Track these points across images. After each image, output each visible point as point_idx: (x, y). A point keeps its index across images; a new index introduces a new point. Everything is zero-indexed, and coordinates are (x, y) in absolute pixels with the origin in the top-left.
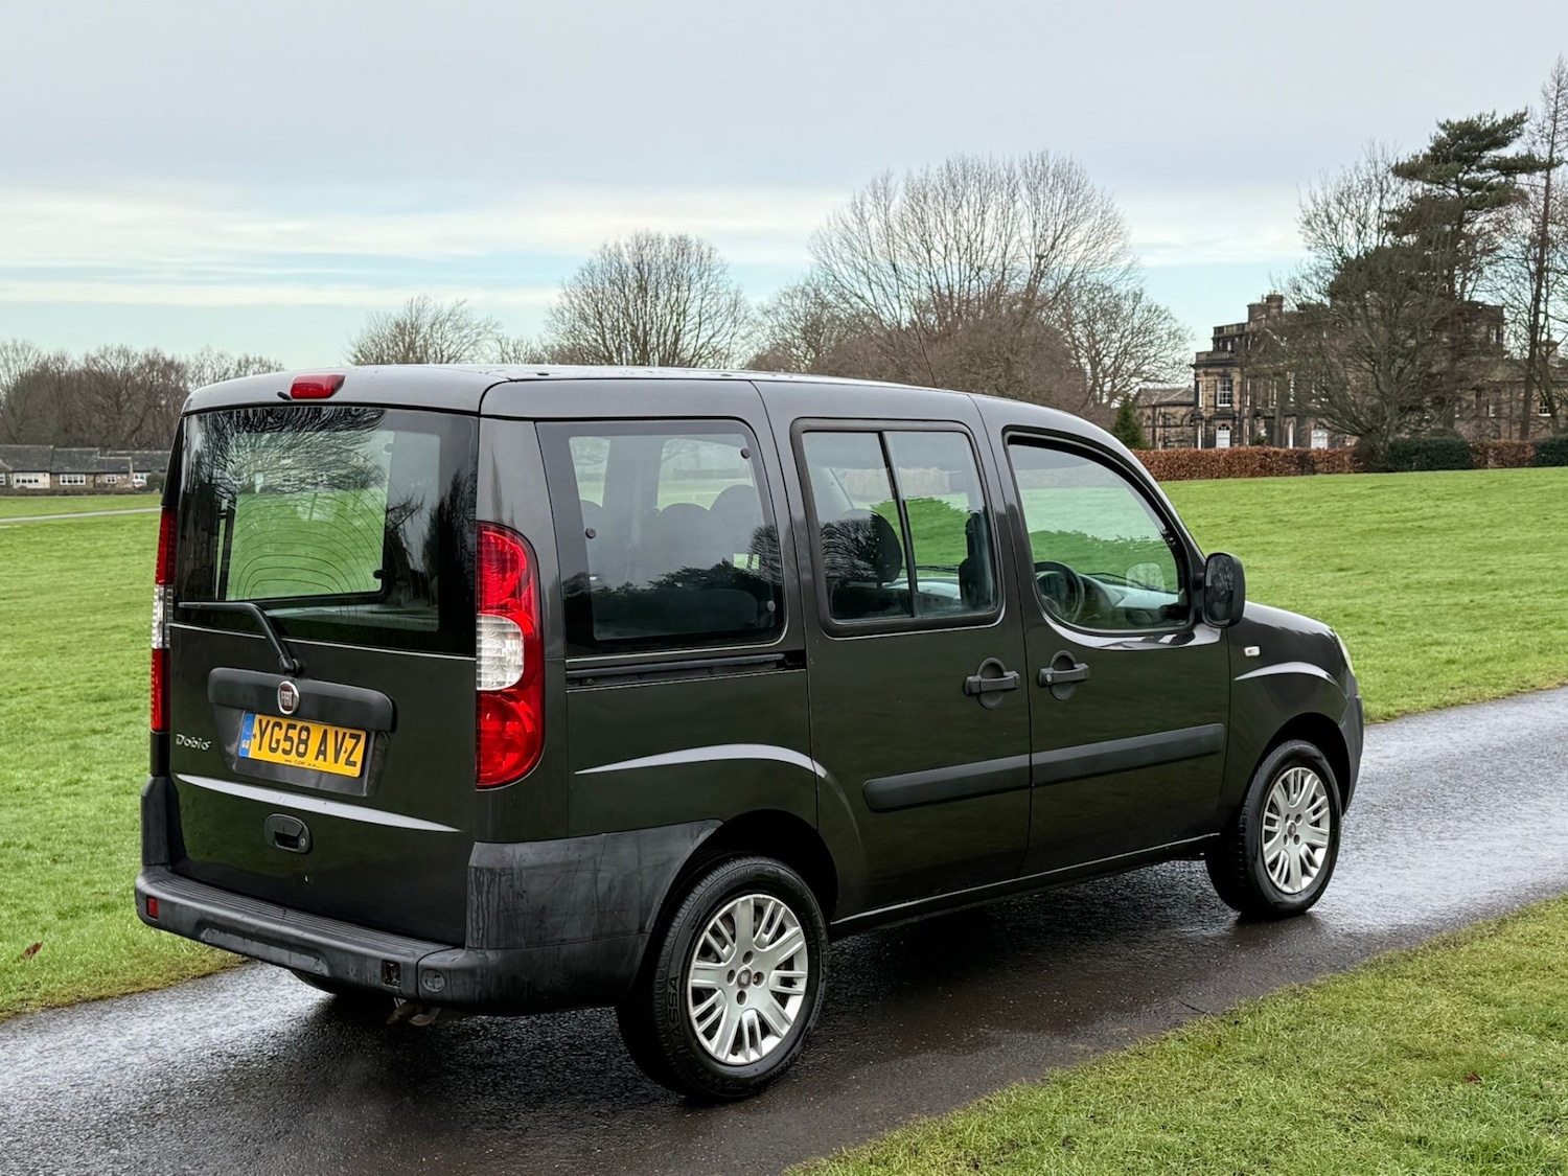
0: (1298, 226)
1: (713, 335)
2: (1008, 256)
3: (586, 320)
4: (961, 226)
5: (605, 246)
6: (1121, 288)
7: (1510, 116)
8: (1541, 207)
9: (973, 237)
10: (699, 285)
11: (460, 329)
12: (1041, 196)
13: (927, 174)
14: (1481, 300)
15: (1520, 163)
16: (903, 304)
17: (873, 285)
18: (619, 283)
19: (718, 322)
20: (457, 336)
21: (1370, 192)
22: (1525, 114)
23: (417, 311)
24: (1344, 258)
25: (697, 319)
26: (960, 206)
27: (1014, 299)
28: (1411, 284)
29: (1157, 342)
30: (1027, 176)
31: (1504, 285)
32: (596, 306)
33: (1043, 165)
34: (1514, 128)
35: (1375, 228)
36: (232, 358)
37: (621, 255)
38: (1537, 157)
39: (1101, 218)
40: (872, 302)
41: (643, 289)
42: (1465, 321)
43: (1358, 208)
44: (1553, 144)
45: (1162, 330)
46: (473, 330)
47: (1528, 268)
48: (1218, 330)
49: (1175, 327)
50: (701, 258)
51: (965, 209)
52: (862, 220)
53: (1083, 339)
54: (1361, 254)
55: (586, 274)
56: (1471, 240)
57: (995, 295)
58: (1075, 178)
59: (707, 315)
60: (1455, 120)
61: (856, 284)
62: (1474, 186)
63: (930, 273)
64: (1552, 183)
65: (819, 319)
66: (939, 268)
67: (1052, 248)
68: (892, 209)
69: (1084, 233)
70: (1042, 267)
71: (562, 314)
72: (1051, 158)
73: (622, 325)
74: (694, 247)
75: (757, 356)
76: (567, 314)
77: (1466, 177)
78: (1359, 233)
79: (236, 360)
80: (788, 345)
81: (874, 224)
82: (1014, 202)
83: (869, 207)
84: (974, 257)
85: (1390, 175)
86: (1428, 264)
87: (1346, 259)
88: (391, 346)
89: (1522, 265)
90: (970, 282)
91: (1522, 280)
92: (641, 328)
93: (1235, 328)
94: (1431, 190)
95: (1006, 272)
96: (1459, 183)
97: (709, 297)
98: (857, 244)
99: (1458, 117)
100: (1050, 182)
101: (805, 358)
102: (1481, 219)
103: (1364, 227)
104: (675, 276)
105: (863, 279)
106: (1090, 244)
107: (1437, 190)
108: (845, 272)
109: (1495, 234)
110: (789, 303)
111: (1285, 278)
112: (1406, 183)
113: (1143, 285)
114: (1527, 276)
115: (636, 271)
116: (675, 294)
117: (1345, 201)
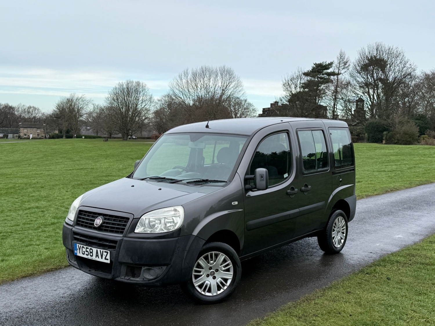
0: (281, 86)
1: (145, 105)
2: (216, 89)
3: (114, 101)
4: (205, 82)
5: (119, 83)
6: (242, 98)
7: (330, 62)
8: (336, 84)
9: (207, 85)
10: (142, 93)
11: (83, 101)
12: (223, 76)
13: (197, 69)
14: (322, 104)
15: (332, 73)
16: (190, 99)
17: (184, 95)
18: (123, 92)
19: (147, 102)
20: (82, 103)
21: (298, 79)
22: (333, 62)
23: (73, 96)
24: (292, 93)
25: (141, 101)
26: (205, 77)
27: (216, 100)
28: (307, 100)
29: (250, 111)
30: (220, 71)
31: (327, 101)
32: (117, 97)
33: (224, 69)
34: (331, 65)
35: (299, 87)
36: (26, 106)
37: (123, 85)
38: (335, 72)
39: (237, 82)
40: (183, 99)
41: (128, 94)
42: (319, 109)
43: (295, 82)
44: (339, 70)
45: (251, 108)
46: (86, 101)
47: (333, 98)
48: (264, 109)
49: (254, 108)
50: (143, 87)
51: (206, 78)
52: (181, 79)
53: (233, 110)
54: (296, 93)
55: (115, 89)
56: (320, 91)
57: (212, 98)
58: (231, 72)
59: (144, 100)
60: (317, 63)
61: (179, 95)
62: (321, 78)
63: (197, 93)
64: (339, 78)
65: (171, 103)
66: (199, 92)
67: (226, 88)
68: (188, 77)
69: (233, 85)
70: (223, 92)
71: (108, 98)
72: (226, 67)
73: (123, 102)
74: (141, 84)
75: (156, 111)
76: (110, 99)
77: (319, 76)
78: (295, 88)
79: (27, 106)
80: (164, 108)
81: (184, 81)
82: (217, 77)
83: (183, 76)
84: (207, 89)
85: (303, 75)
86: (310, 96)
87: (292, 94)
88: (66, 104)
89: (331, 97)
90: (206, 95)
91: (331, 100)
92: (128, 103)
93: (267, 109)
94: (311, 79)
95: (215, 93)
96: (318, 78)
97: (144, 96)
98: (180, 85)
99: (318, 62)
100: (226, 73)
101: (168, 112)
102: (323, 86)
103: (296, 86)
104: (137, 91)
105: (181, 93)
106: (235, 88)
107: (313, 79)
108: (177, 92)
109: (326, 90)
110: (164, 98)
111: (278, 97)
112: (306, 77)
113: (247, 98)
114: (333, 99)
115: (127, 89)
116: (136, 95)
117: (292, 80)
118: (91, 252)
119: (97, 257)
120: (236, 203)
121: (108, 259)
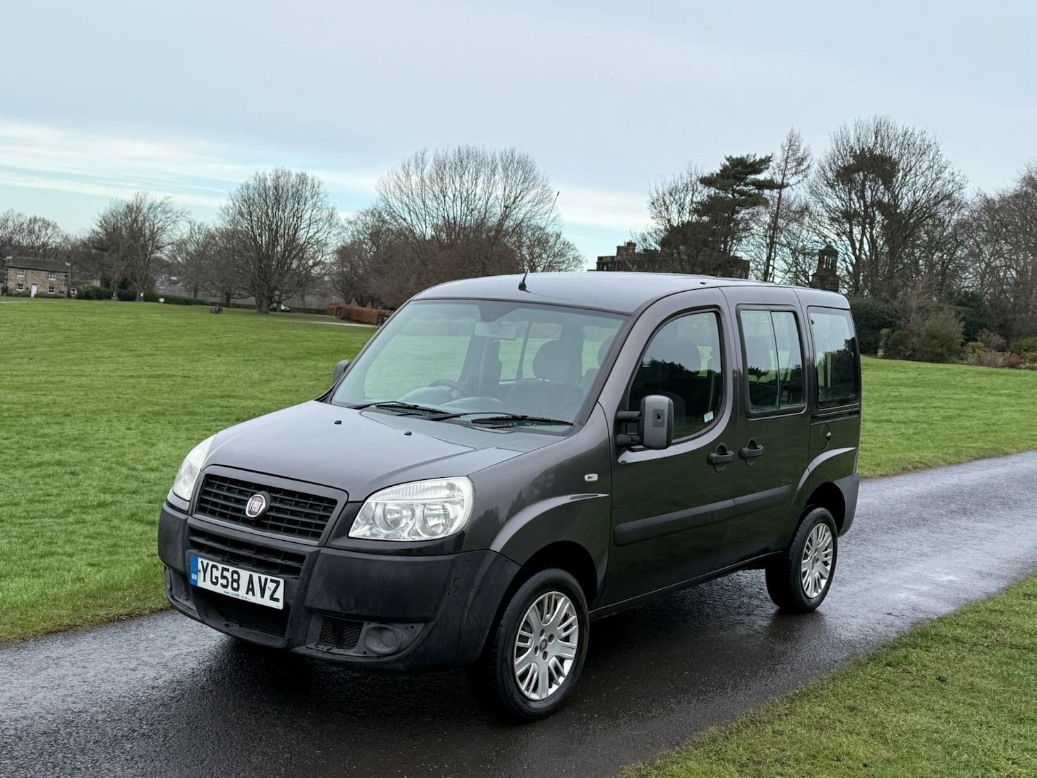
0: (648, 205)
1: (317, 232)
2: (489, 205)
3: (242, 216)
4: (464, 185)
5: (257, 174)
6: (549, 230)
7: (763, 157)
8: (775, 209)
9: (470, 192)
10: (311, 203)
11: (166, 213)
12: (510, 173)
13: (446, 154)
14: (740, 256)
15: (766, 184)
16: (427, 225)
17: (412, 213)
18: (264, 196)
19: (321, 225)
20: (164, 217)
21: (687, 191)
22: (771, 157)
23: (141, 199)
24: (671, 225)
25: (308, 222)
26: (464, 173)
27: (490, 230)
28: (705, 244)
29: (567, 262)
30: (503, 161)
31: (753, 249)
32: (249, 207)
33: (512, 156)
34: (765, 164)
35: (688, 211)
36: (26, 217)
37: (266, 179)
38: (775, 181)
39: (542, 189)
40: (410, 222)
41: (277, 201)
42: (731, 267)
43: (680, 198)
44: (784, 175)
45: (570, 255)
46: (173, 214)
47: (766, 241)
48: (600, 258)
49: (577, 254)
50: (314, 187)
51: (467, 176)
52: (408, 175)
53: (527, 256)
54: (680, 224)
55: (244, 188)
56: (737, 223)
57: (480, 225)
58: (529, 166)
59: (314, 220)
60: (734, 156)
61: (401, 211)
62: (742, 193)
63: (444, 210)
64: (782, 196)
65: (380, 230)
66: (450, 207)
67: (514, 203)
68: (425, 171)
69: (531, 197)
70: (507, 213)
71: (228, 210)
72: (516, 153)
73: (263, 221)
74: (310, 180)
75: (343, 247)
76: (231, 211)
77: (738, 188)
78: (680, 212)
79: (29, 218)
80: (361, 242)
81: (415, 179)
82: (494, 175)
83: (412, 168)
84: (470, 203)
85: (698, 183)
86: (714, 233)
87: (672, 226)
88: (123, 218)
89: (762, 239)
90: (466, 216)
91: (762, 247)
92: (275, 223)
93: (609, 258)
94: (719, 193)
95: (487, 213)
96: (734, 191)
97: (316, 209)
98: (404, 188)
99: (737, 155)
100: (515, 166)
101: (371, 251)
102: (743, 212)
103: (682, 209)
104: (298, 196)
105: (406, 209)
106: (535, 203)
107: (722, 194)
108: (396, 204)
109: (750, 221)
110: (363, 218)
111: (639, 232)
112: (706, 188)
113: (561, 229)
114: (765, 245)
115: (274, 191)
116: (296, 205)
117: (673, 194)
118: (234, 580)
119: (250, 593)
120: (595, 477)
121: (277, 600)
